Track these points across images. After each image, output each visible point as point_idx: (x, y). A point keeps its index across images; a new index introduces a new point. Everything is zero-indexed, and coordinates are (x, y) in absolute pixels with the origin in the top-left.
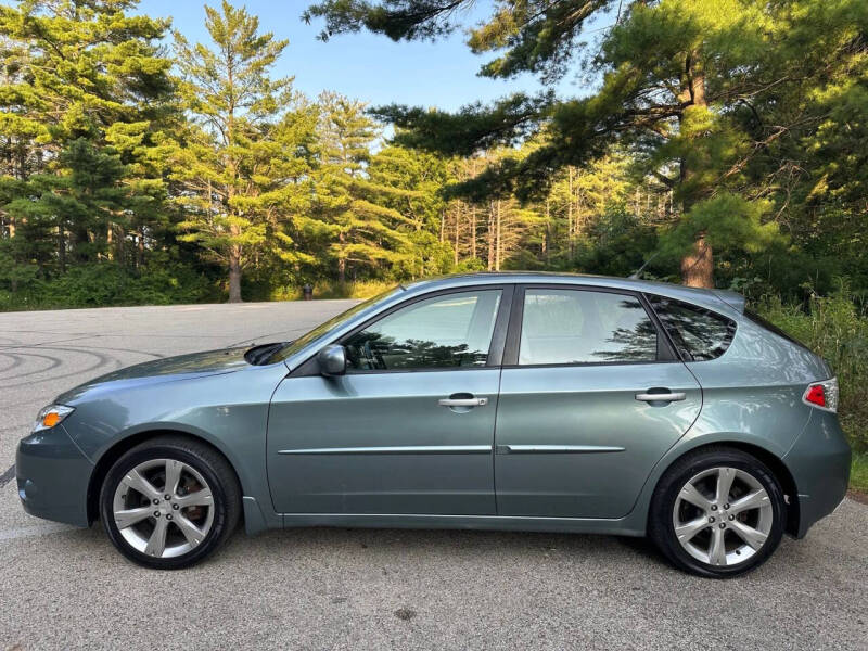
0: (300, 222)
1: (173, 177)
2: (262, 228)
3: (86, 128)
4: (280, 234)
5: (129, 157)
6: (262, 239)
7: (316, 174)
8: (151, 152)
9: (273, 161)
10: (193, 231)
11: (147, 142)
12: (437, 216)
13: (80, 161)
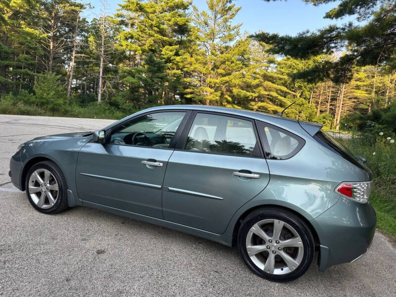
0: (235, 91)
1: (185, 69)
2: (219, 93)
3: (153, 48)
4: (226, 96)
5: (169, 60)
6: (218, 98)
7: (247, 69)
8: (178, 59)
9: (227, 63)
10: (191, 93)
11: (177, 54)
12: (309, 91)
13: (150, 62)
